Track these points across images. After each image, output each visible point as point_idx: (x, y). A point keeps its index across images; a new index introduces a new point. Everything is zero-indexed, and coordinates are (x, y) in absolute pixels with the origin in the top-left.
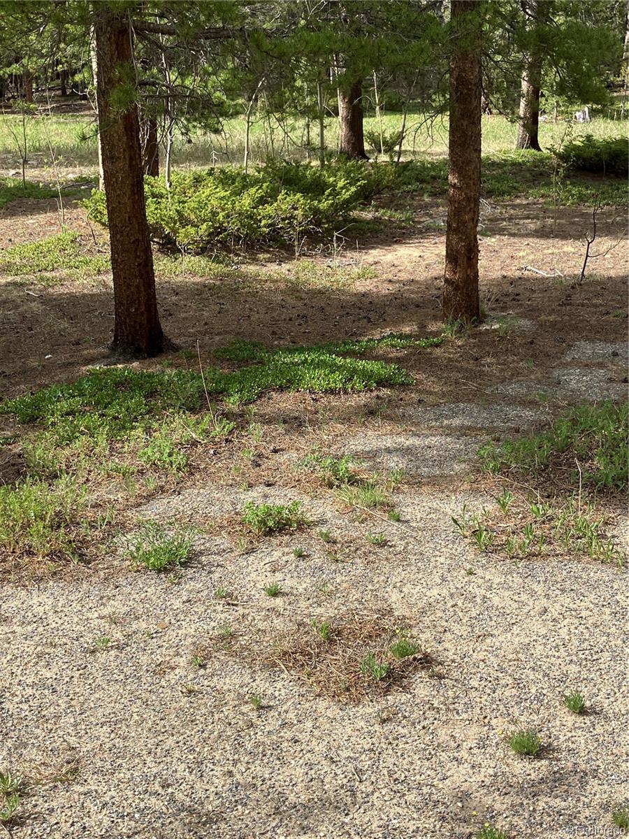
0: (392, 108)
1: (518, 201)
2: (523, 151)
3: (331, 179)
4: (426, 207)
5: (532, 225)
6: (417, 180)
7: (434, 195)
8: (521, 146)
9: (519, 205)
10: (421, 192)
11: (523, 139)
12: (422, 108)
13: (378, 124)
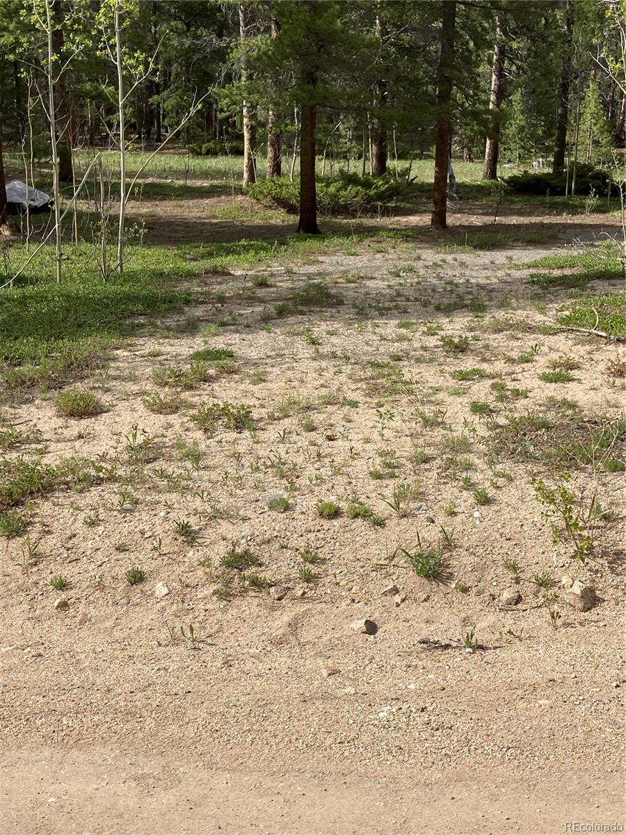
0: (402, 156)
1: (477, 203)
2: (485, 181)
3: (375, 181)
4: (424, 203)
5: (480, 211)
6: (419, 191)
7: (428, 198)
8: (485, 177)
9: (477, 205)
10: (421, 197)
11: (487, 173)
12: (420, 157)
13: (393, 164)
